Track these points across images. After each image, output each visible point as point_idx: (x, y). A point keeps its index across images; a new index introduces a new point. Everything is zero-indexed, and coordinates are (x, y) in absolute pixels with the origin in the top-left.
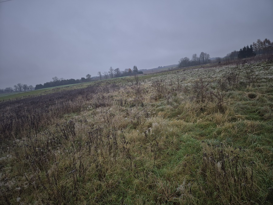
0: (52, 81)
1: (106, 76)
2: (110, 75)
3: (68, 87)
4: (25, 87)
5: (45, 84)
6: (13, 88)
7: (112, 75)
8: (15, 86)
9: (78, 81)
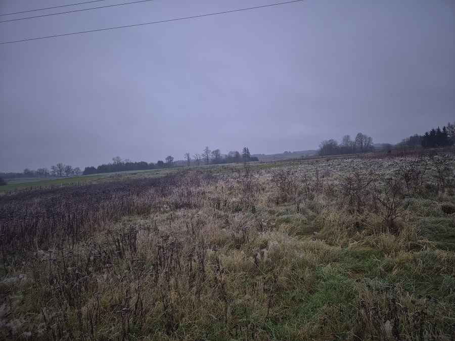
0: (112, 162)
1: (197, 160)
2: (205, 159)
3: (136, 174)
4: (68, 169)
5: (100, 168)
6: (50, 170)
7: (207, 160)
8: (53, 168)
9: (152, 166)
